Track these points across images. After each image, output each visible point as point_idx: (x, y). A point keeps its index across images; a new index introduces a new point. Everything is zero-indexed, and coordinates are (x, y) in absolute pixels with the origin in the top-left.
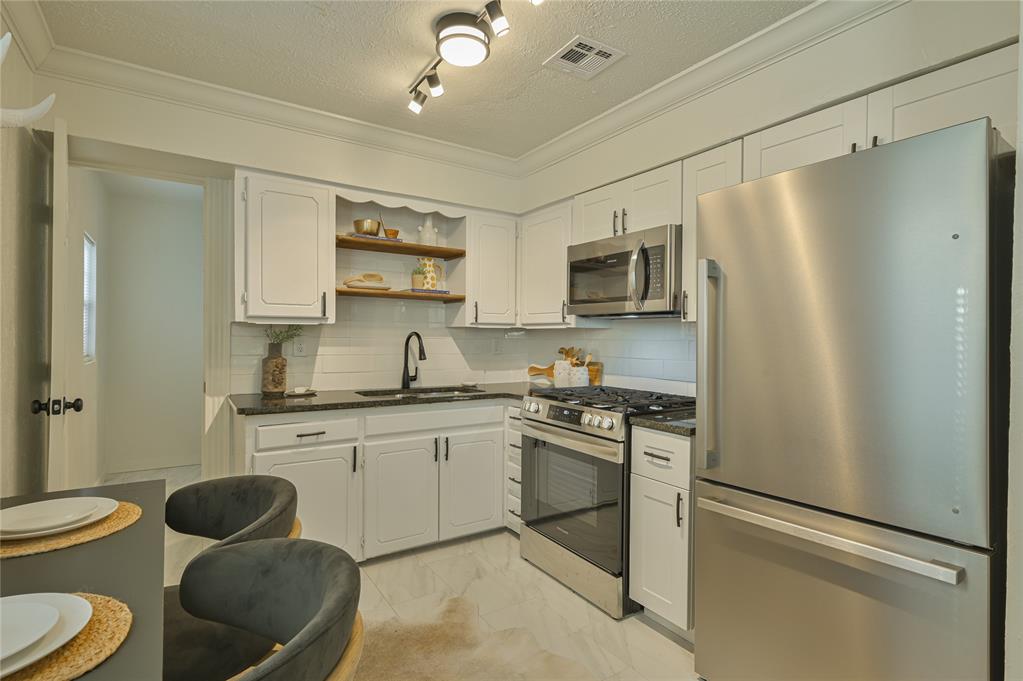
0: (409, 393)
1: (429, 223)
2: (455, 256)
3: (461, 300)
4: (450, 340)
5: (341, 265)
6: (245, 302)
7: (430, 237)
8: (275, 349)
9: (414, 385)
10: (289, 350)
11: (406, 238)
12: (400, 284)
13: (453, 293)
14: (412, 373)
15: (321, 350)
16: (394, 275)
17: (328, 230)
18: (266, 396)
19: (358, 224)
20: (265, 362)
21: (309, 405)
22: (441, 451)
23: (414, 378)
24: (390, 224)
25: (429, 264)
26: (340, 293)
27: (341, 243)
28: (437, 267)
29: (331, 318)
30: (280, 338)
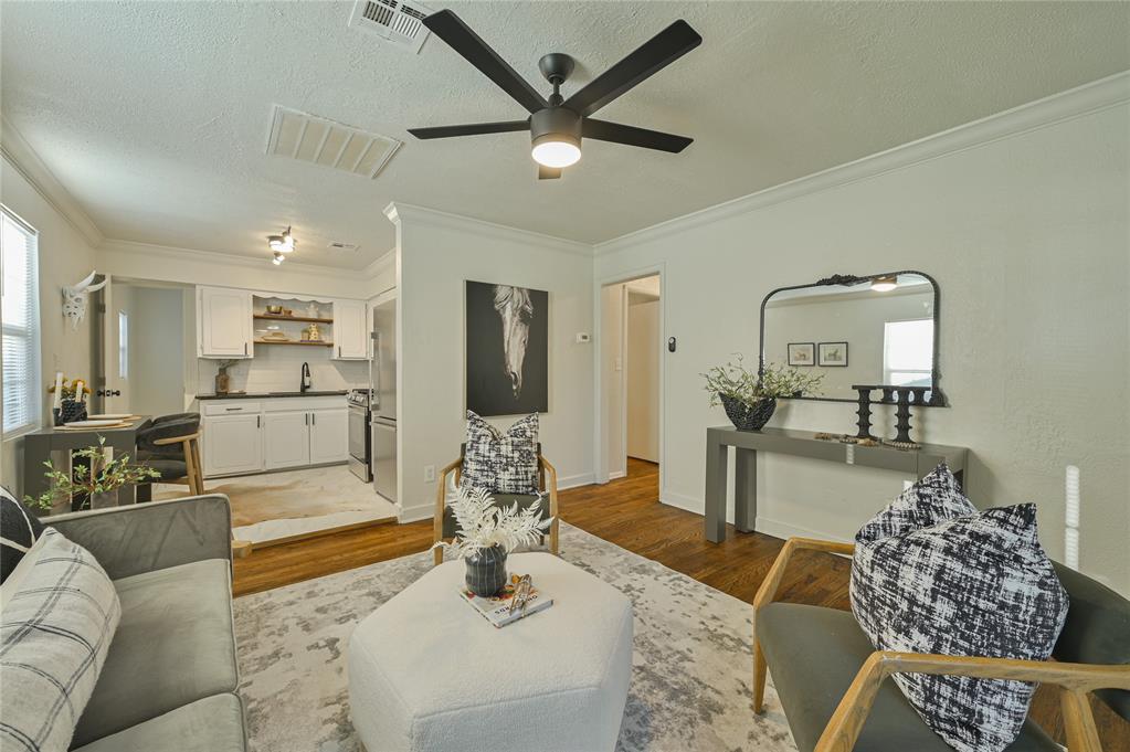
0: (304, 391)
1: (312, 306)
2: (330, 322)
3: (331, 346)
4: (332, 367)
5: (256, 327)
6: (202, 348)
7: (312, 314)
8: (223, 371)
9: (308, 390)
10: (232, 372)
11: (295, 314)
12: (297, 338)
13: (327, 342)
14: (307, 384)
15: (251, 372)
16: (294, 334)
17: (248, 312)
18: (218, 393)
19: (269, 308)
20: (217, 377)
21: (242, 396)
22: (310, 420)
23: (308, 387)
24: (287, 307)
25: (313, 327)
26: (255, 343)
27: (256, 318)
28: (319, 329)
29: (252, 357)
30: (225, 367)
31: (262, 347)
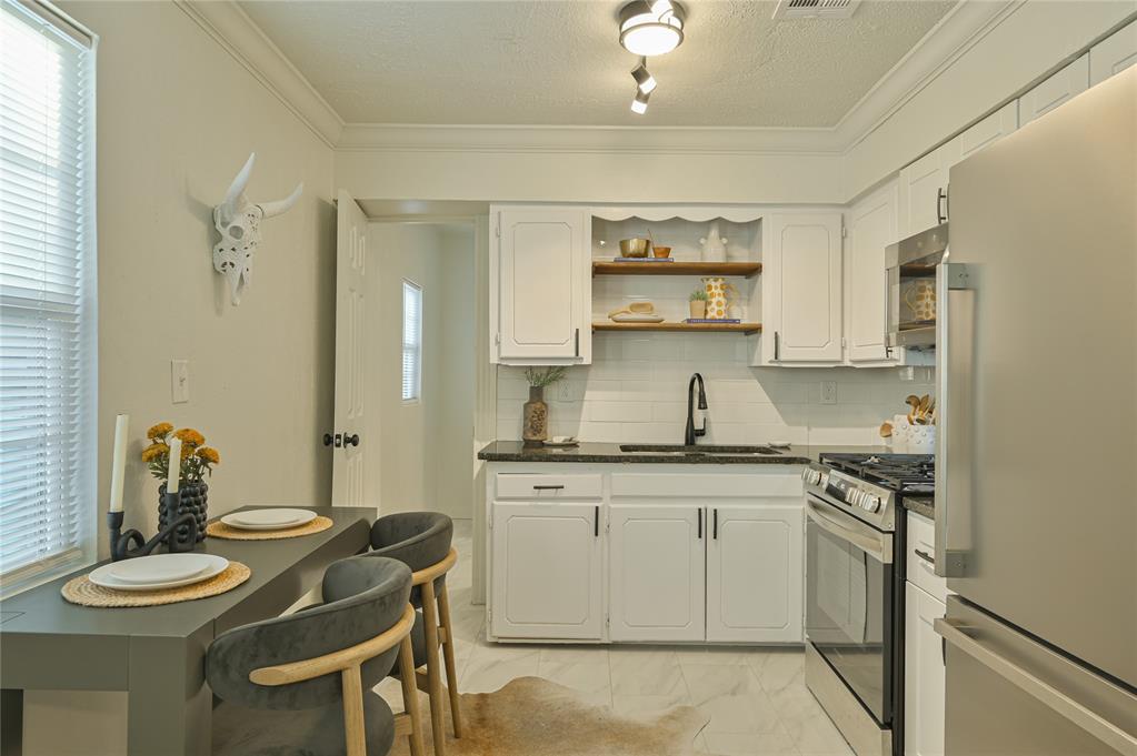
0: (694, 449)
1: (714, 233)
2: (752, 271)
3: (754, 330)
4: (755, 384)
5: (598, 293)
6: (498, 343)
7: (713, 252)
8: (537, 393)
9: (701, 441)
10: (553, 394)
11: (681, 255)
12: (677, 313)
13: (746, 321)
14: (698, 425)
15: (588, 395)
16: (671, 303)
17: (584, 256)
18: (528, 444)
19: (623, 245)
20: (526, 406)
21: (570, 455)
22: (707, 525)
23: (702, 433)
24: (659, 242)
25: (715, 285)
26: (597, 329)
27: (599, 270)
28: (726, 289)
29: (587, 360)
30: (542, 381)
31: (611, 339)
